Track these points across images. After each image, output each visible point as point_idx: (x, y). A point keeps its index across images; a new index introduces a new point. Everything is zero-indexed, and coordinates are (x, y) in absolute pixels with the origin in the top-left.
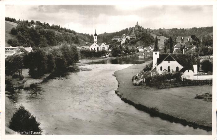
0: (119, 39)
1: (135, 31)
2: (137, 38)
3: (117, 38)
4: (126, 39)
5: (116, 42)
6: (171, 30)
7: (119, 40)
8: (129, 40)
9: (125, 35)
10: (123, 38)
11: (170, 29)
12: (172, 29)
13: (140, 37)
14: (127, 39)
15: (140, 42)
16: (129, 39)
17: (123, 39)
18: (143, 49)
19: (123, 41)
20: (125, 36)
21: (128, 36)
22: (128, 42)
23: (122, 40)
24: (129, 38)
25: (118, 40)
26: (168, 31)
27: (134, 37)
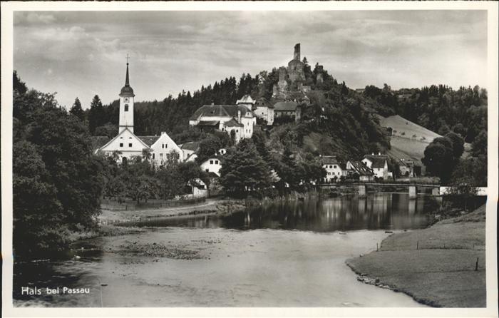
0: (227, 119)
1: (293, 87)
2: (306, 118)
3: (217, 115)
4: (255, 119)
5: (213, 132)
6: (418, 95)
7: (226, 124)
8: (270, 127)
9: (250, 100)
10: (243, 114)
11: (417, 90)
12: (426, 90)
13: (319, 112)
14: (260, 121)
15: (320, 137)
16: (270, 122)
17: (244, 121)
18: (343, 167)
19: (246, 129)
20: (250, 107)
21: (263, 105)
22: (268, 133)
23: (242, 126)
24: (268, 115)
25: (221, 127)
26: (408, 96)
27: (291, 111)
